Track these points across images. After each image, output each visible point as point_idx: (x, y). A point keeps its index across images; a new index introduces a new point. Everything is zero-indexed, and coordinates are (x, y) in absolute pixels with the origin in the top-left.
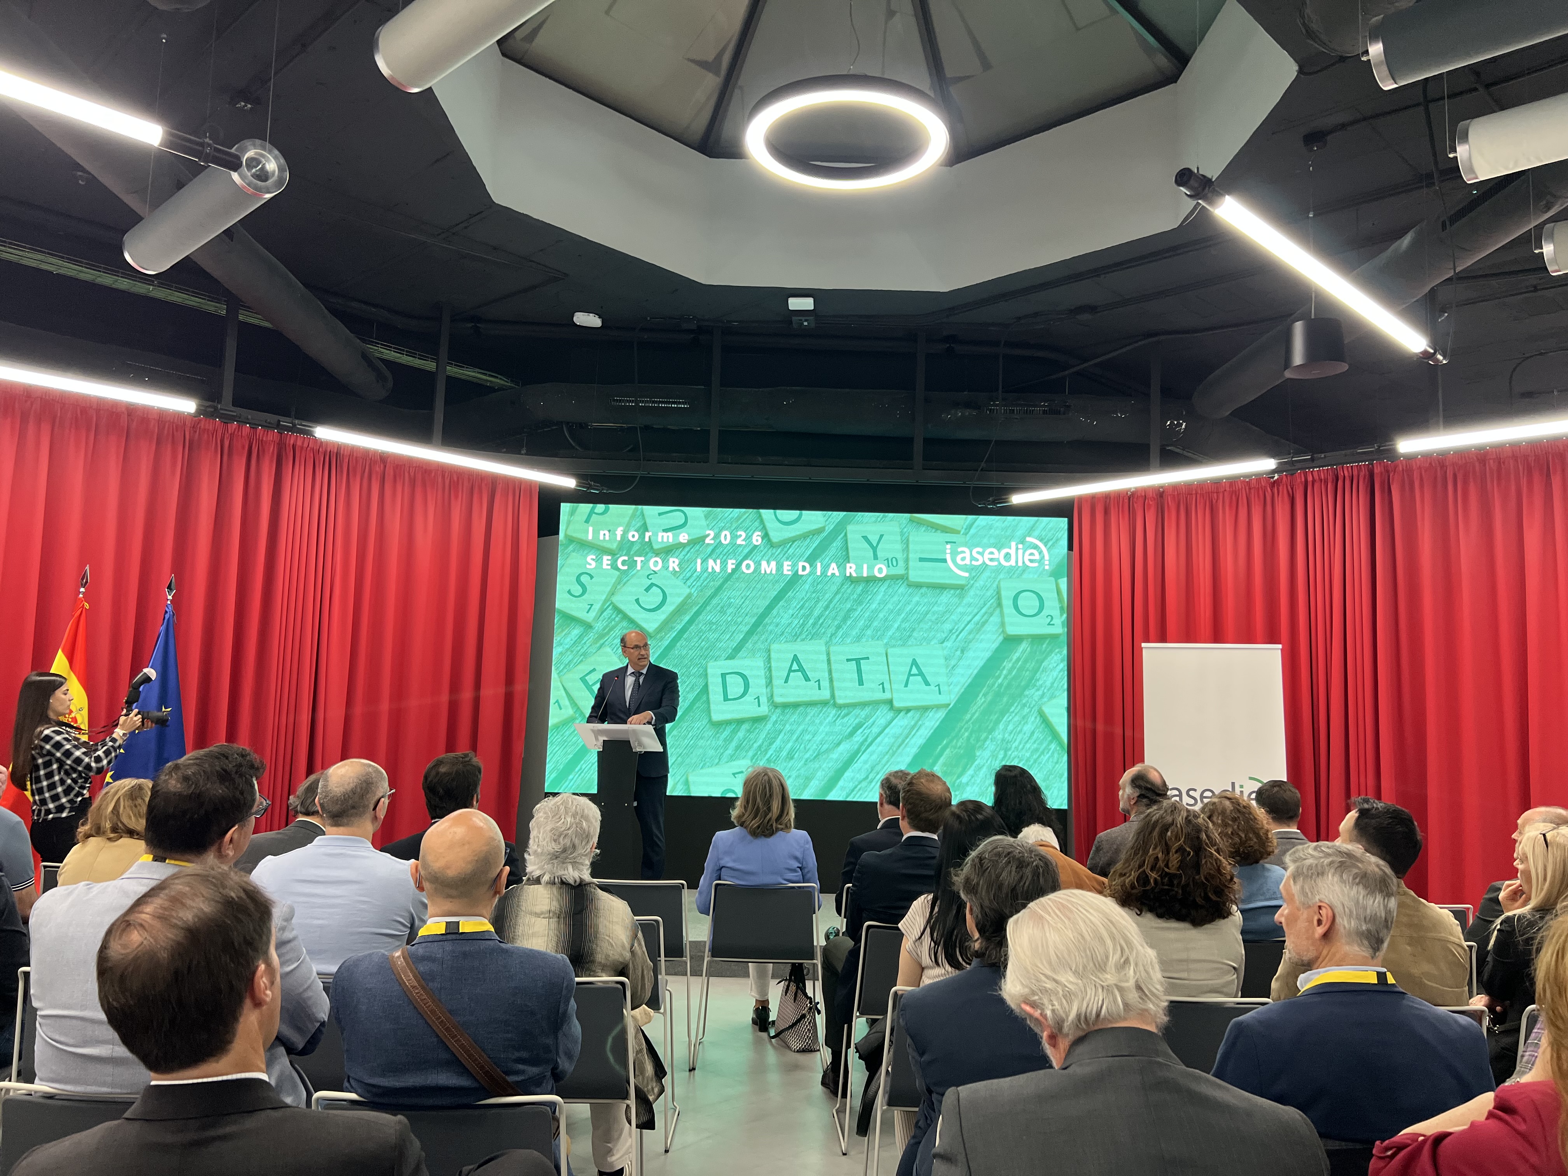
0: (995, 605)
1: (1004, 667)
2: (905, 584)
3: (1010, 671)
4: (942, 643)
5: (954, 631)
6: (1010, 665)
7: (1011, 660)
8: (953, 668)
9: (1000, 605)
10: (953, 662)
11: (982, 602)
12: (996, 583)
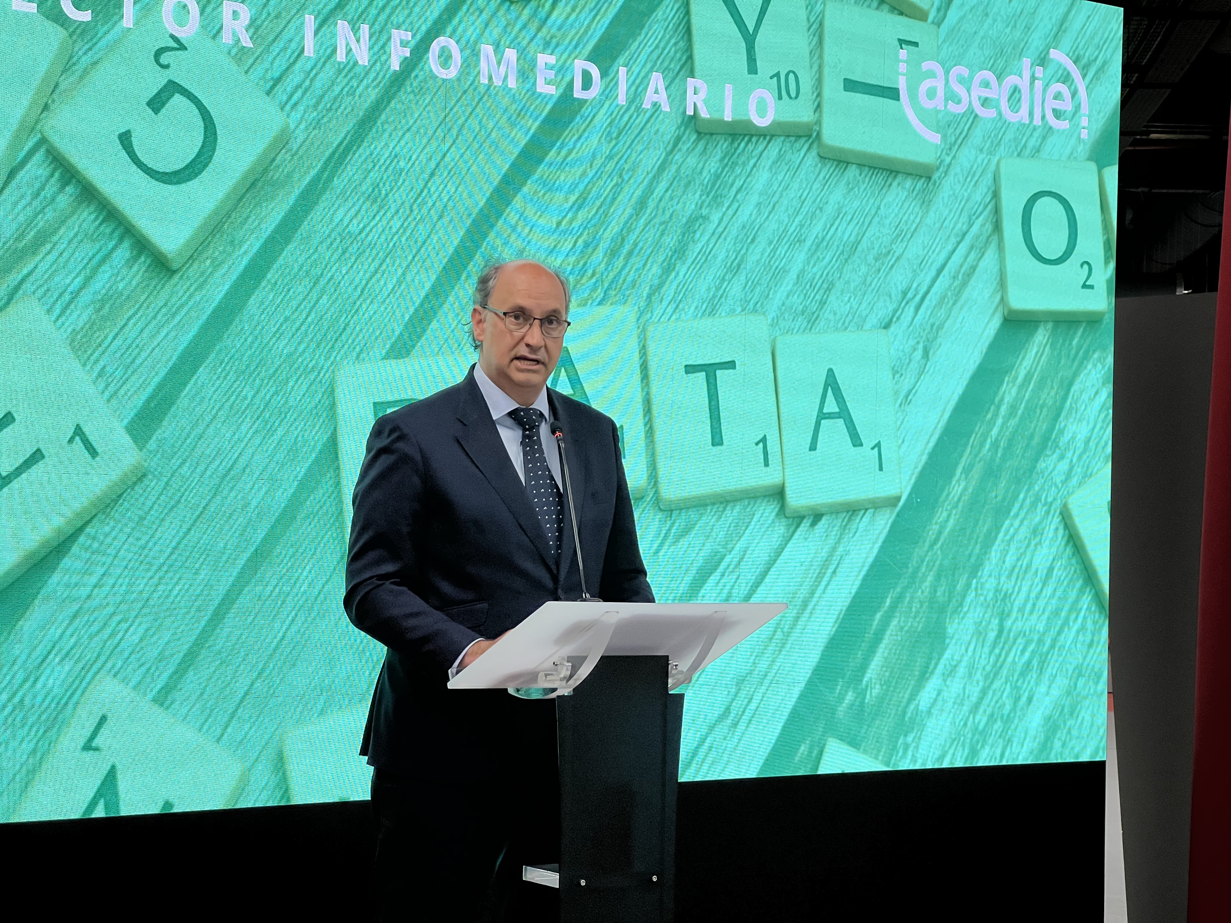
0: (989, 227)
1: (1002, 400)
2: (814, 152)
3: (1013, 409)
4: (887, 326)
5: (910, 295)
6: (1014, 391)
7: (1016, 378)
8: (907, 396)
9: (997, 227)
10: (906, 384)
11: (964, 218)
12: (992, 167)
